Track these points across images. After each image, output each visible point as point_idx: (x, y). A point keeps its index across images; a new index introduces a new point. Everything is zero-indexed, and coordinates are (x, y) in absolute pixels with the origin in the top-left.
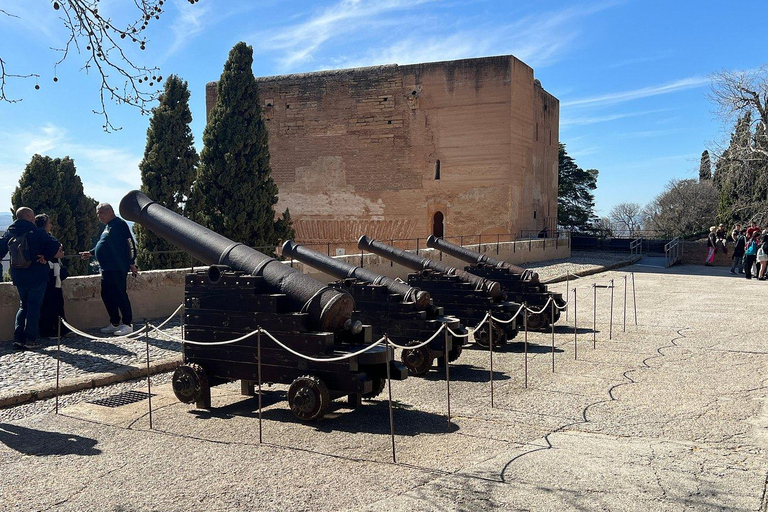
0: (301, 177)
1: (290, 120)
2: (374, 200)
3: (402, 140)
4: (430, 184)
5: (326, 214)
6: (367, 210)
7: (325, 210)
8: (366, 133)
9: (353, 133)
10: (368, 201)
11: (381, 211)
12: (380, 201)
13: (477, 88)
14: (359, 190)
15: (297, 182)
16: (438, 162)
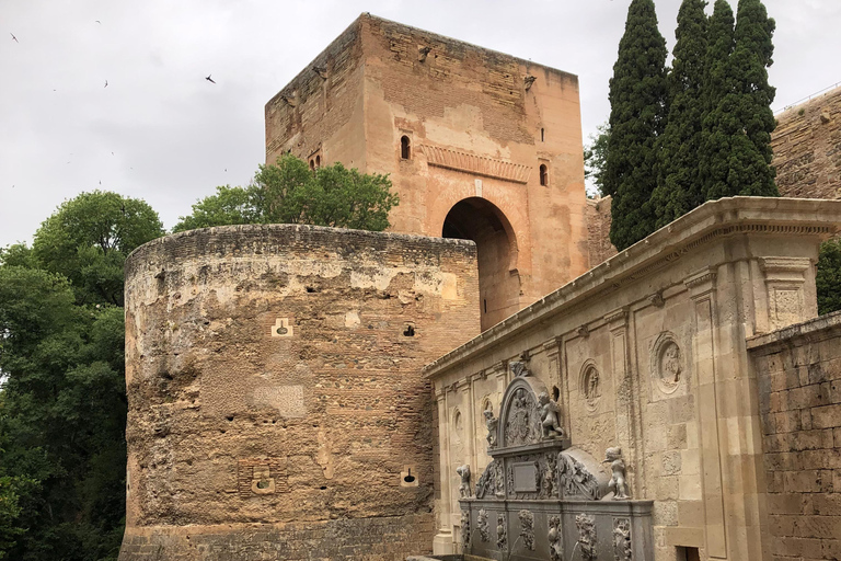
0: (448, 115)
1: (439, 68)
2: (504, 146)
3: (520, 109)
4: (538, 143)
5: (469, 149)
6: (498, 152)
7: (468, 147)
8: (496, 95)
9: (487, 93)
10: (499, 146)
11: (508, 156)
12: (507, 148)
13: (562, 89)
14: (493, 136)
15: (445, 118)
16: (543, 130)
